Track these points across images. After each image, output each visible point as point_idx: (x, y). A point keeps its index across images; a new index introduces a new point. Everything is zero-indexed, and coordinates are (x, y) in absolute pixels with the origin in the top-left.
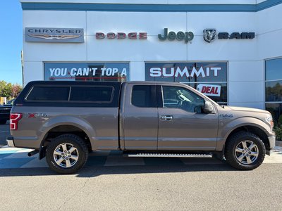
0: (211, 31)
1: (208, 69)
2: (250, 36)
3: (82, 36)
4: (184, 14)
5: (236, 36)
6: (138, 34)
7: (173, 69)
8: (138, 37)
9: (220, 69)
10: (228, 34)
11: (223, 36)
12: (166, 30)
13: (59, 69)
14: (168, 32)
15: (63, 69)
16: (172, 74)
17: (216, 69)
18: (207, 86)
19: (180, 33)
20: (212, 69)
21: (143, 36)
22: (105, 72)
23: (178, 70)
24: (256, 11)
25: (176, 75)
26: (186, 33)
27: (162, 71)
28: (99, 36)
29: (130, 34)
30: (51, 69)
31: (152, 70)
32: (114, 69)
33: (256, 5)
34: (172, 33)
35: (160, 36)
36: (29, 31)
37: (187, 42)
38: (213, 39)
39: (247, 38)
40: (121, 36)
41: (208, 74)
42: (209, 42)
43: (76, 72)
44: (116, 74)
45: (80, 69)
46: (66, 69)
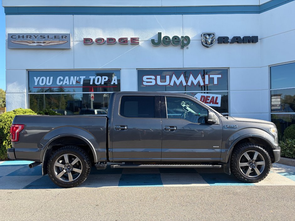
0: (209, 35)
1: (207, 77)
2: (253, 40)
3: (69, 42)
4: (179, 16)
5: (237, 40)
6: (129, 39)
7: (168, 77)
8: (129, 42)
9: (220, 76)
10: (228, 38)
11: (223, 40)
12: (160, 34)
13: (44, 78)
14: (163, 36)
15: (48, 78)
16: (167, 83)
17: (216, 77)
18: (206, 95)
19: (175, 38)
20: (211, 76)
21: (134, 41)
22: (94, 80)
23: (174, 78)
24: (259, 12)
25: (172, 84)
26: (182, 37)
27: (156, 79)
28: (87, 41)
29: (120, 40)
30: (35, 78)
31: (145, 78)
32: (104, 77)
33: (259, 6)
34: (166, 38)
35: (153, 41)
36: (12, 37)
37: (182, 47)
38: (212, 43)
39: (249, 42)
40: (111, 41)
41: (207, 82)
42: (207, 47)
43: (63, 80)
44: (105, 83)
45: (67, 78)
46: (52, 78)
